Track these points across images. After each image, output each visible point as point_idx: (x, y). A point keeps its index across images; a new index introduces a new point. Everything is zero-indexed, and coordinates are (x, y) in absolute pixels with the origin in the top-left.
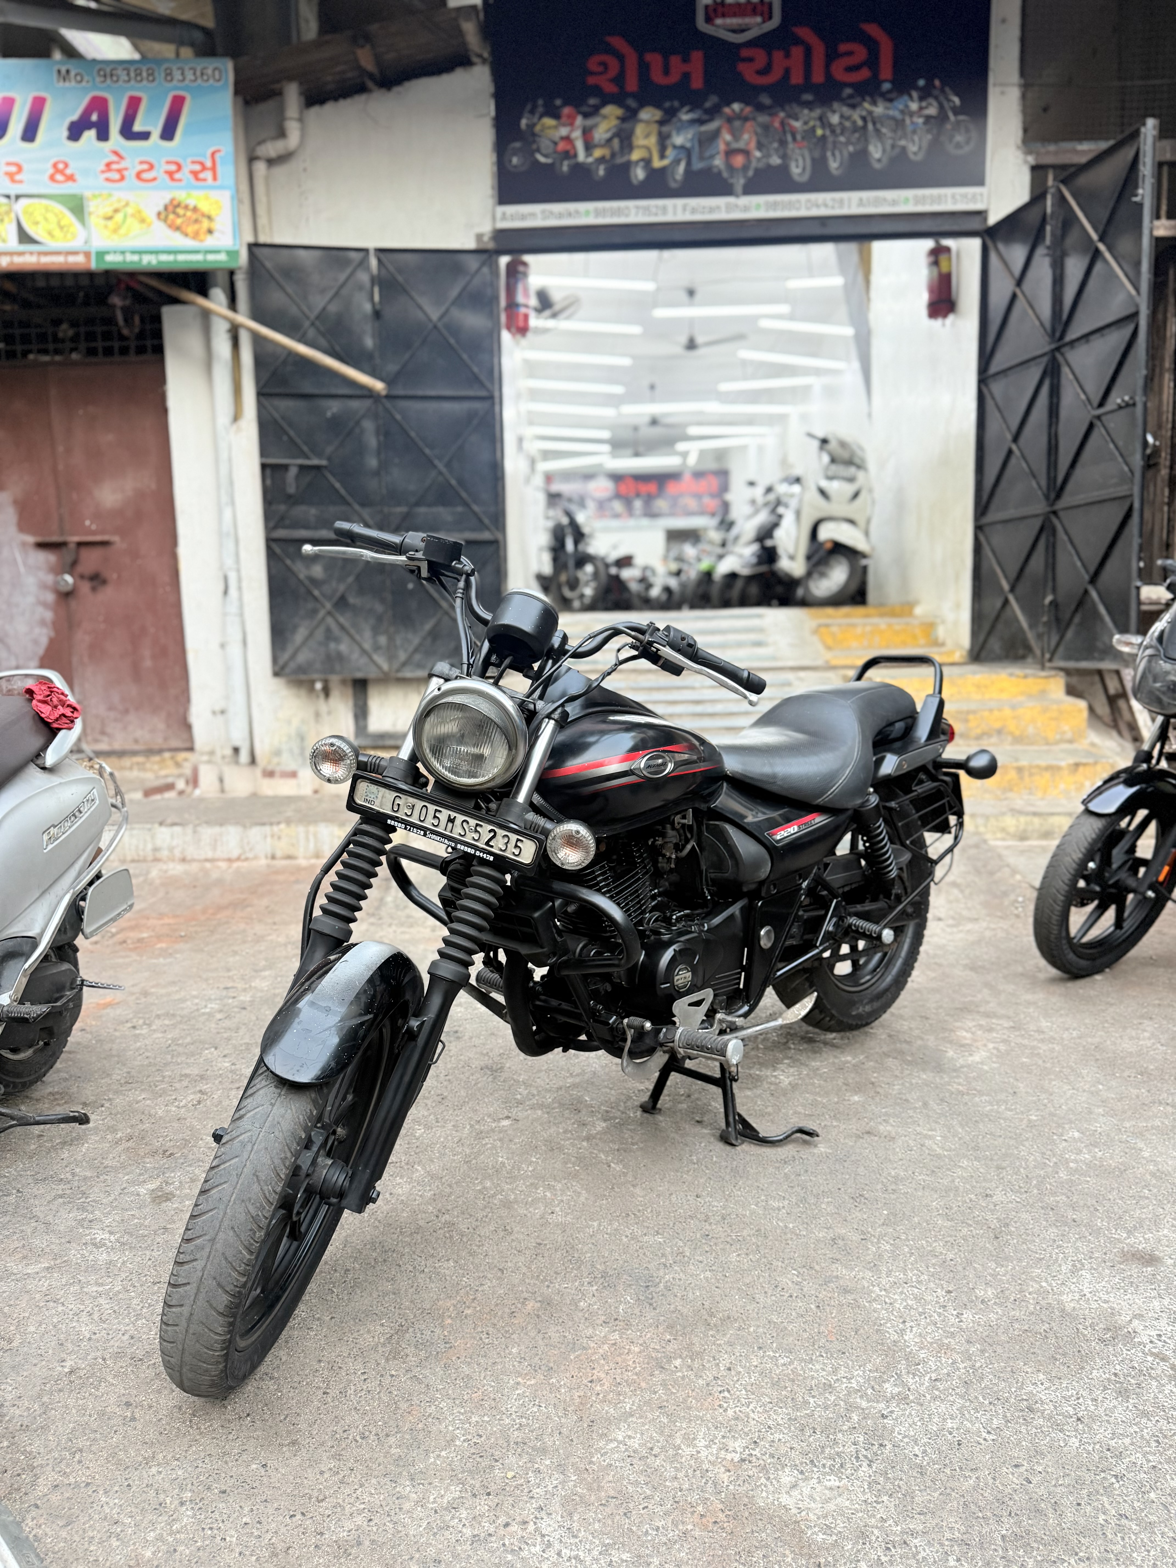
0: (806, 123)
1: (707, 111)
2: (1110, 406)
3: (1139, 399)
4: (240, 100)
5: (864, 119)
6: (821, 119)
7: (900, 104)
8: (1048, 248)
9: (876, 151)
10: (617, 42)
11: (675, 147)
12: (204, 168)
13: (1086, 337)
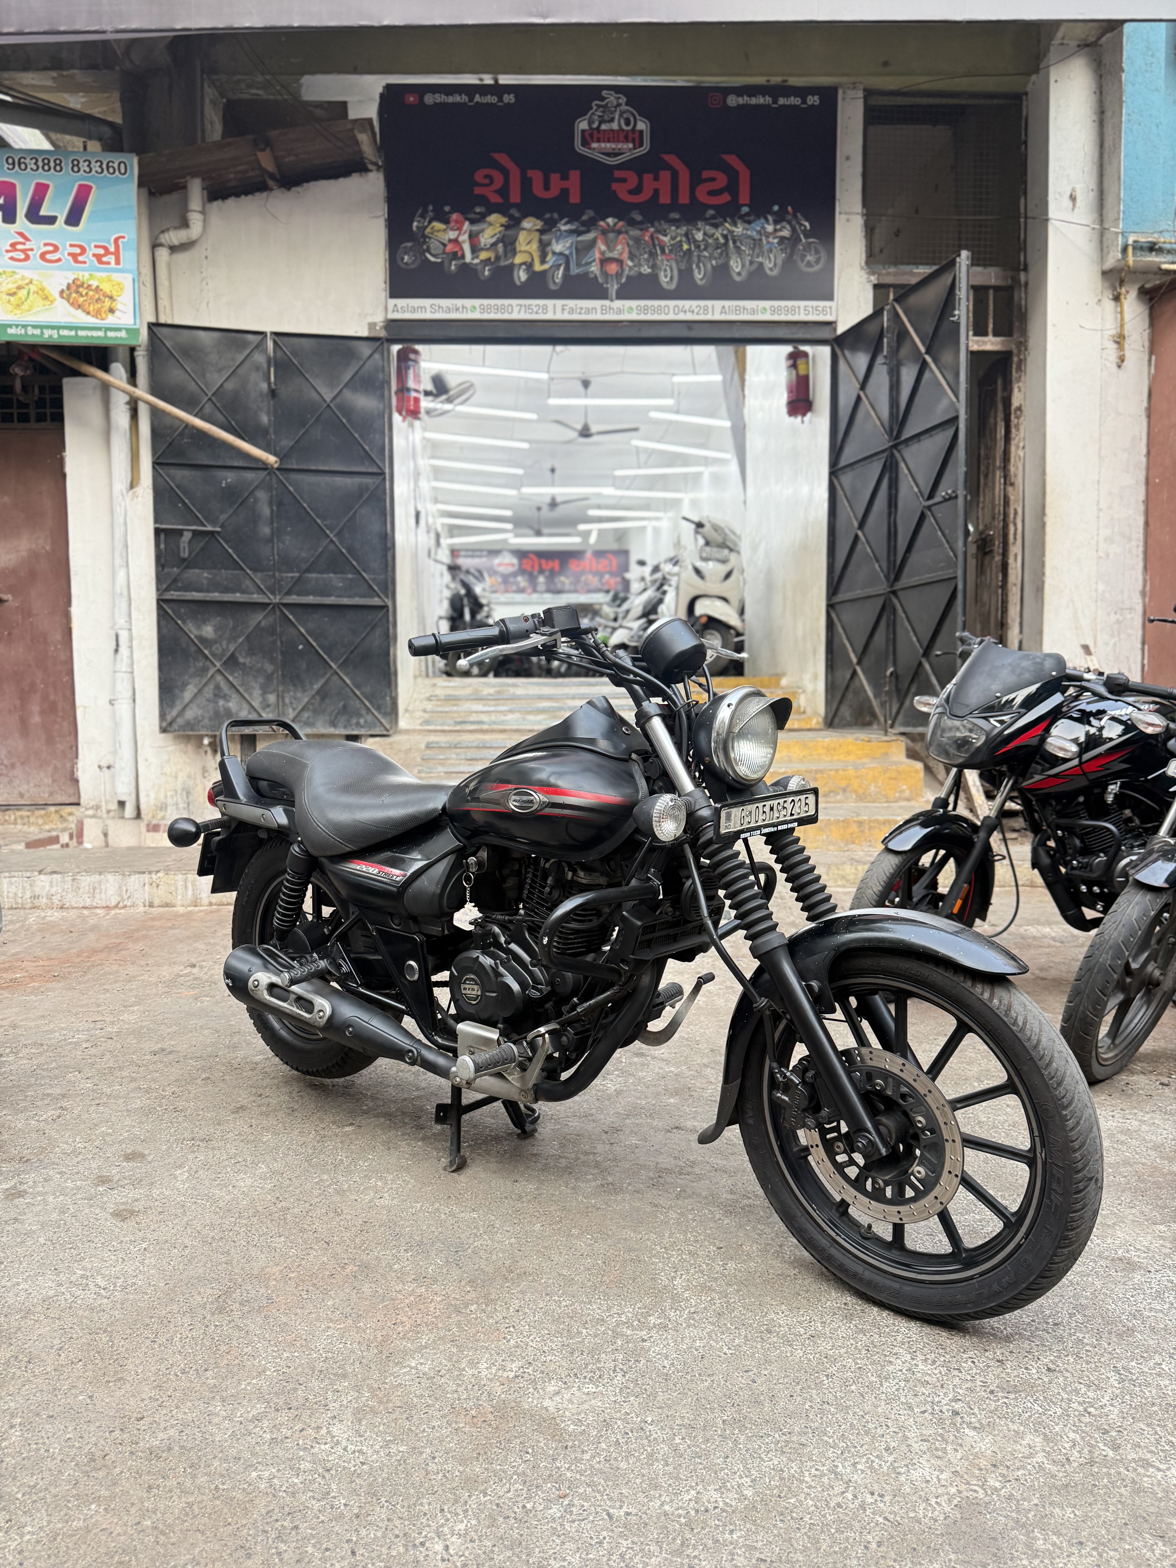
0: (673, 238)
1: (583, 224)
2: (937, 499)
3: (961, 492)
4: (144, 191)
5: (725, 237)
6: (686, 235)
7: (757, 226)
8: (885, 357)
9: (736, 265)
10: (503, 159)
11: (554, 253)
12: (107, 252)
13: (917, 437)
